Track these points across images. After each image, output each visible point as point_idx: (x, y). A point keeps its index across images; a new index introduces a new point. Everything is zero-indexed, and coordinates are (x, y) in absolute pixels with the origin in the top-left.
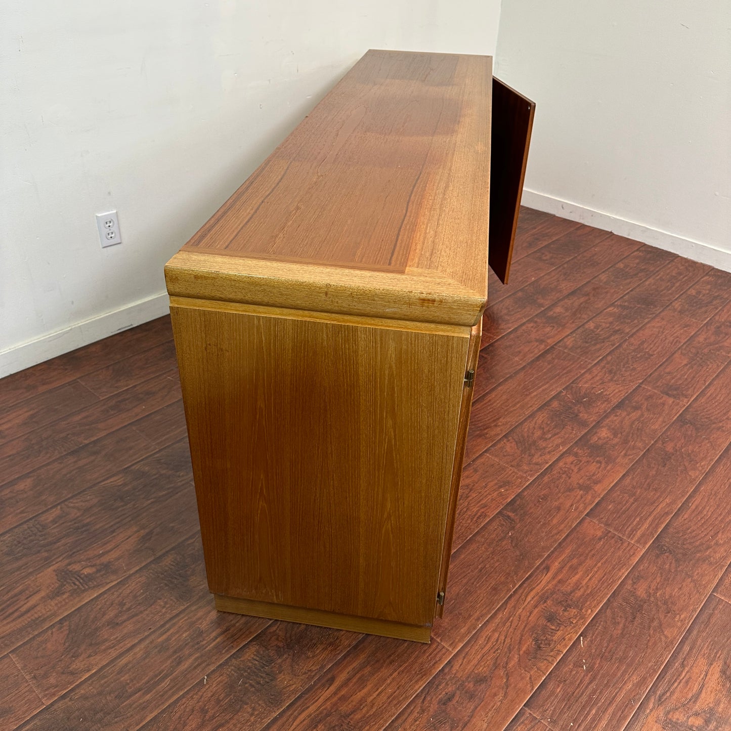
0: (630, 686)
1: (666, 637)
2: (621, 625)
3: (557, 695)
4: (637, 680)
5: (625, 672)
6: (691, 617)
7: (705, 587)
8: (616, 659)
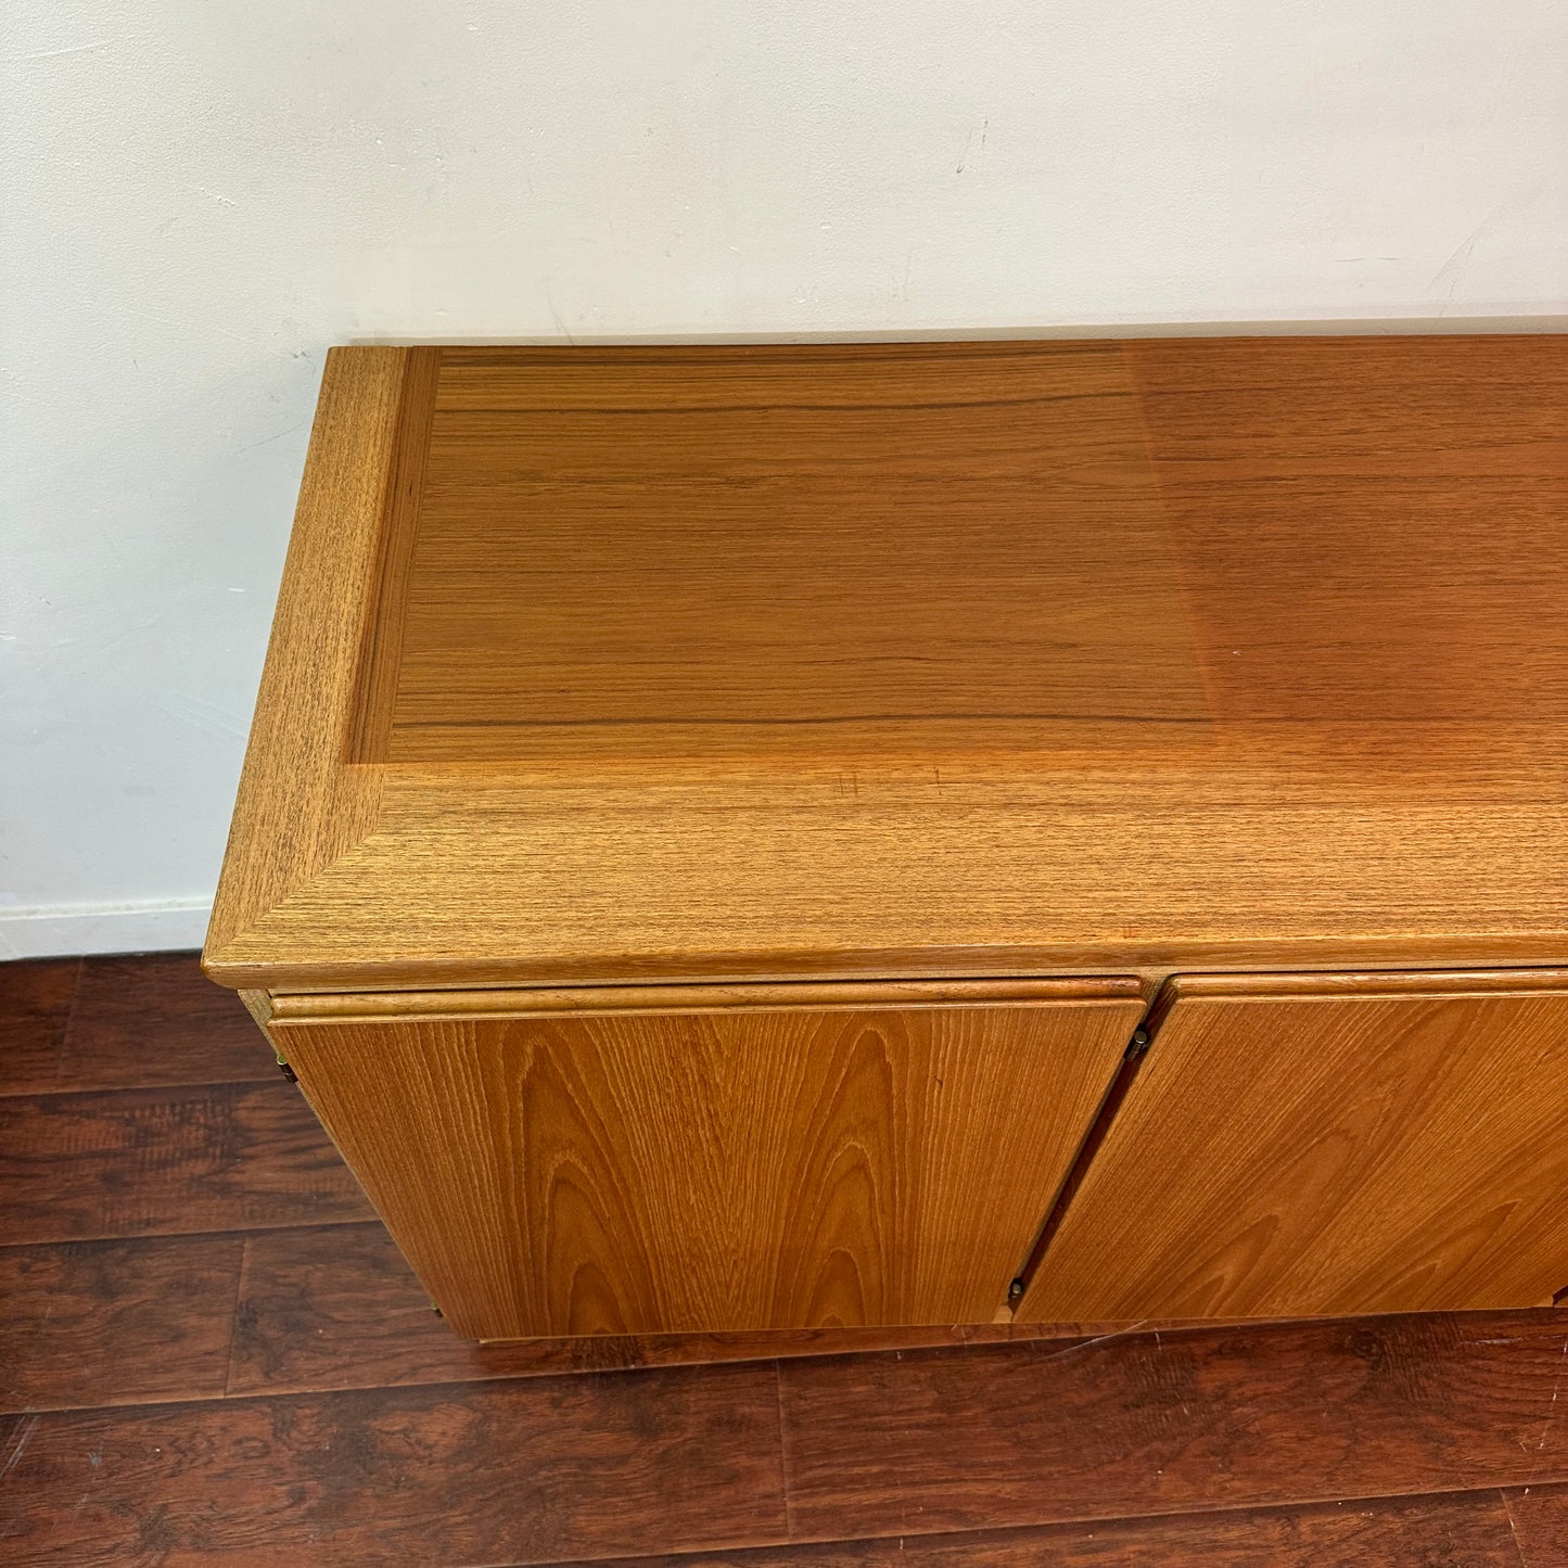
0: (983, 1490)
1: (1155, 1485)
2: (1096, 1396)
3: (847, 1394)
4: (1008, 1497)
5: (1002, 1466)
6: (1253, 1499)
7: (1358, 1480)
8: (1016, 1435)
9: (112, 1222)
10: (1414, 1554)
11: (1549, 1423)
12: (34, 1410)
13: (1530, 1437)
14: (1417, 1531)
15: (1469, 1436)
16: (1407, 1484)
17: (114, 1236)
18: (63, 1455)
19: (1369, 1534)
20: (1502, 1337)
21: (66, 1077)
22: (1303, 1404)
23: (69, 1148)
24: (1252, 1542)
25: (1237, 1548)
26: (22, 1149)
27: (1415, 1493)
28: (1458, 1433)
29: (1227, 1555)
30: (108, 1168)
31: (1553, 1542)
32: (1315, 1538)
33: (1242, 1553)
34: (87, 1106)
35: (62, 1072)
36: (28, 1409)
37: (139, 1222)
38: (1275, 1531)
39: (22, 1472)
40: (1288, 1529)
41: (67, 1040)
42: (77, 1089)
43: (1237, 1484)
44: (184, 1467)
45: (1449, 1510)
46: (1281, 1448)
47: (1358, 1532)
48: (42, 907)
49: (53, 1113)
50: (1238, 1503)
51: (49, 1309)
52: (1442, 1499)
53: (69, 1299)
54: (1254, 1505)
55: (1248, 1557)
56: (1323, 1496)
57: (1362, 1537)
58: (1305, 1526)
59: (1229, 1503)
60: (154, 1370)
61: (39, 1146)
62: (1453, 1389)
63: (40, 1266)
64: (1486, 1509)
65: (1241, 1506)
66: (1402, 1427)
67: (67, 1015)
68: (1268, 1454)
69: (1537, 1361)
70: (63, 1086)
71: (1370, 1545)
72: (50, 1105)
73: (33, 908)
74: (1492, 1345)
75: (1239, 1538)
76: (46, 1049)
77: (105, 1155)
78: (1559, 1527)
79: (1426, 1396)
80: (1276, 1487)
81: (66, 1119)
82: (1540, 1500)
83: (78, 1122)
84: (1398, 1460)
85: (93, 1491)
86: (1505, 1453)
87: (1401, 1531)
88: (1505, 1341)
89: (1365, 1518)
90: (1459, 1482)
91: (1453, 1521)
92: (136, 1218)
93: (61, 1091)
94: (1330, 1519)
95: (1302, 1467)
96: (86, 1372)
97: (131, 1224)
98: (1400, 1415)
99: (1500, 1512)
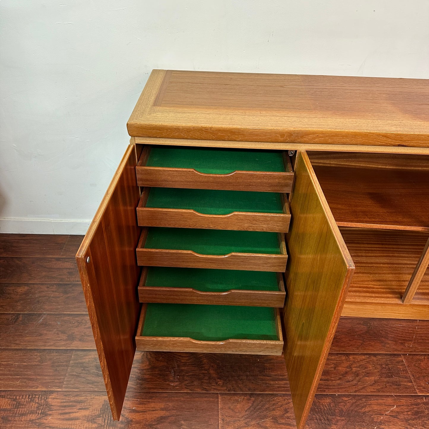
7: (365, 349)
9: (69, 280)
10: (379, 365)
11: (413, 342)
12: (46, 313)
13: (408, 344)
14: (380, 361)
15: (393, 343)
16: (377, 351)
17: (69, 283)
18: (51, 322)
19: (367, 360)
20: (400, 324)
21: (63, 255)
22: (351, 334)
23: (61, 267)
24: (338, 359)
25: (334, 360)
26: (50, 267)
27: (379, 353)
28: (390, 342)
29: (331, 361)
30: (70, 271)
31: (415, 365)
32: (354, 360)
33: (335, 361)
34: (66, 260)
35: (62, 254)
36: (44, 313)
37: (75, 281)
38: (344, 358)
39: (41, 324)
40: (347, 358)
41: (64, 248)
42: (65, 257)
43: (334, 348)
44: (80, 326)
45: (388, 357)
46: (345, 342)
47: (364, 360)
48: (64, 220)
49: (59, 261)
50: (334, 351)
51: (52, 295)
52: (386, 355)
53: (57, 294)
54: (338, 352)
55: (337, 362)
56: (356, 352)
57: (366, 360)
58: (351, 357)
59: (332, 351)
60: (75, 308)
61: (55, 266)
62: (388, 334)
63: (51, 287)
64: (397, 358)
65: (335, 352)
66: (376, 340)
67: (64, 244)
68: (342, 343)
69: (409, 330)
70: (62, 256)
71: (368, 362)
72: (58, 259)
73: (62, 220)
74: (398, 326)
75: (334, 358)
76: (59, 250)
77: (69, 269)
78: (416, 362)
79: (382, 334)
80: (344, 349)
81: (61, 262)
82: (411, 357)
83: (64, 262)
84: (375, 346)
85: (58, 328)
86: (402, 347)
87: (376, 360)
88: (401, 325)
89: (366, 357)
90: (390, 352)
91: (389, 359)
92: (75, 280)
93: (61, 257)
94: (358, 356)
95: (350, 346)
96: (59, 307)
97: (73, 281)
98: (375, 337)
99: (401, 358)
